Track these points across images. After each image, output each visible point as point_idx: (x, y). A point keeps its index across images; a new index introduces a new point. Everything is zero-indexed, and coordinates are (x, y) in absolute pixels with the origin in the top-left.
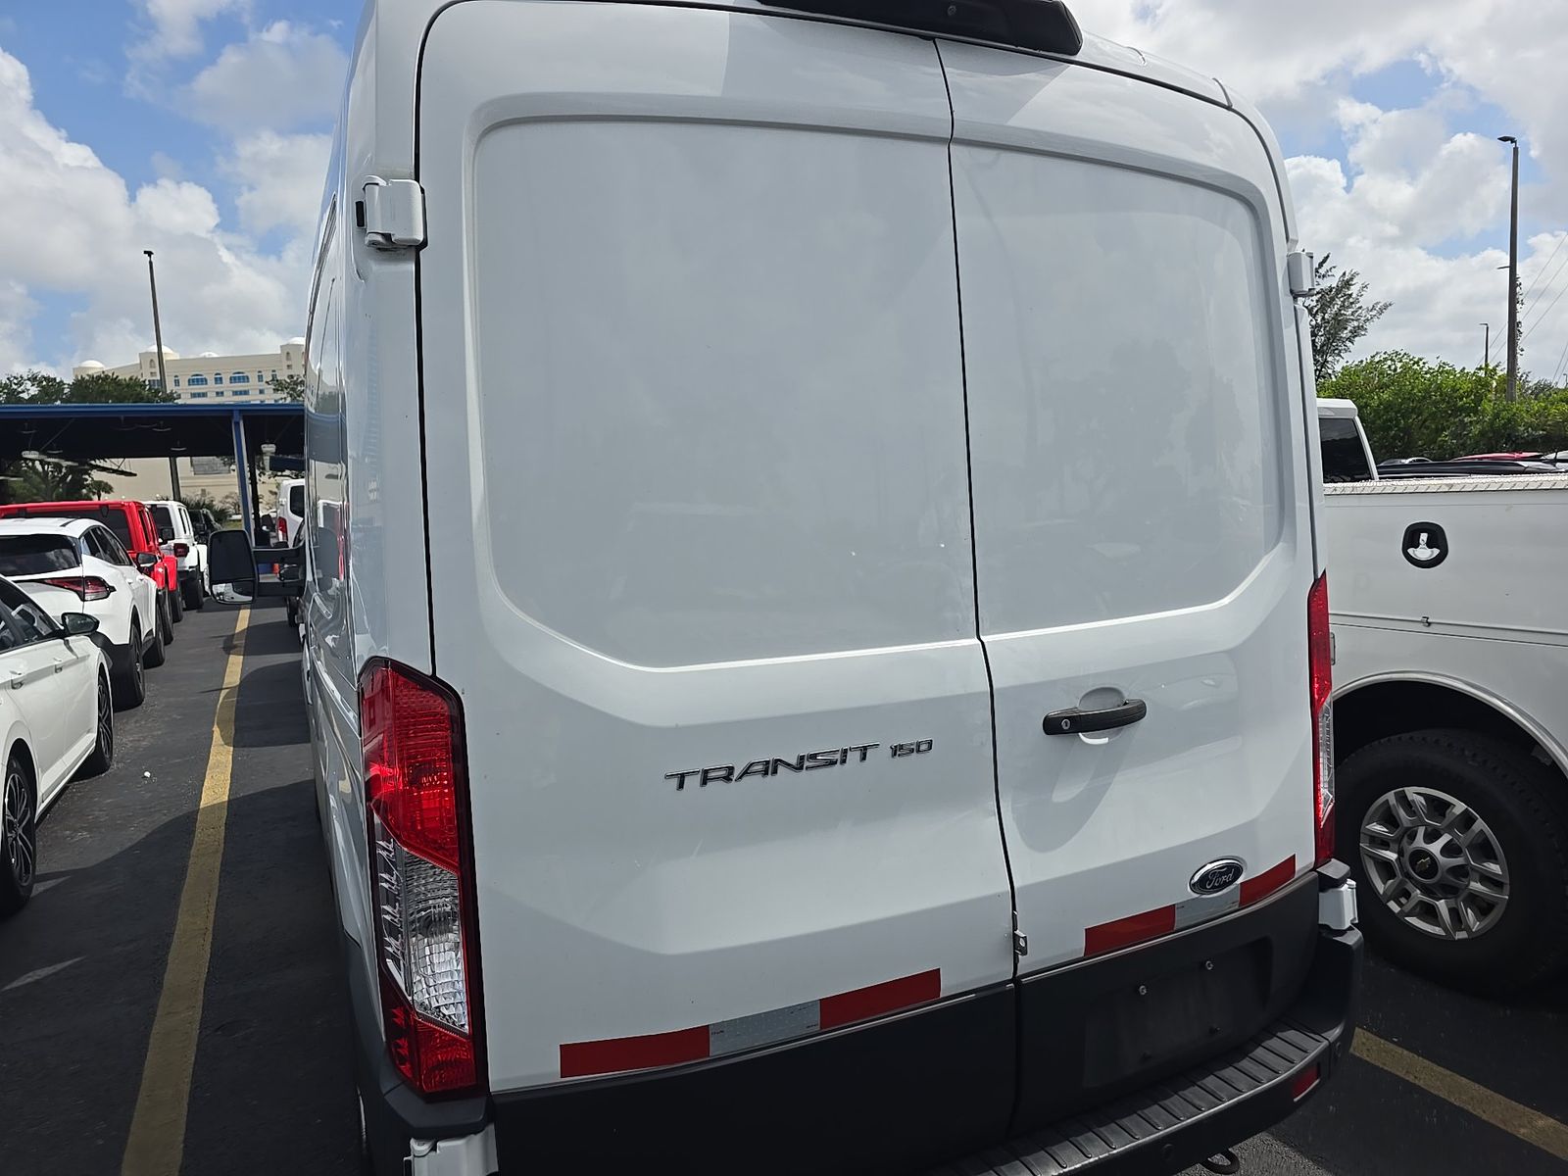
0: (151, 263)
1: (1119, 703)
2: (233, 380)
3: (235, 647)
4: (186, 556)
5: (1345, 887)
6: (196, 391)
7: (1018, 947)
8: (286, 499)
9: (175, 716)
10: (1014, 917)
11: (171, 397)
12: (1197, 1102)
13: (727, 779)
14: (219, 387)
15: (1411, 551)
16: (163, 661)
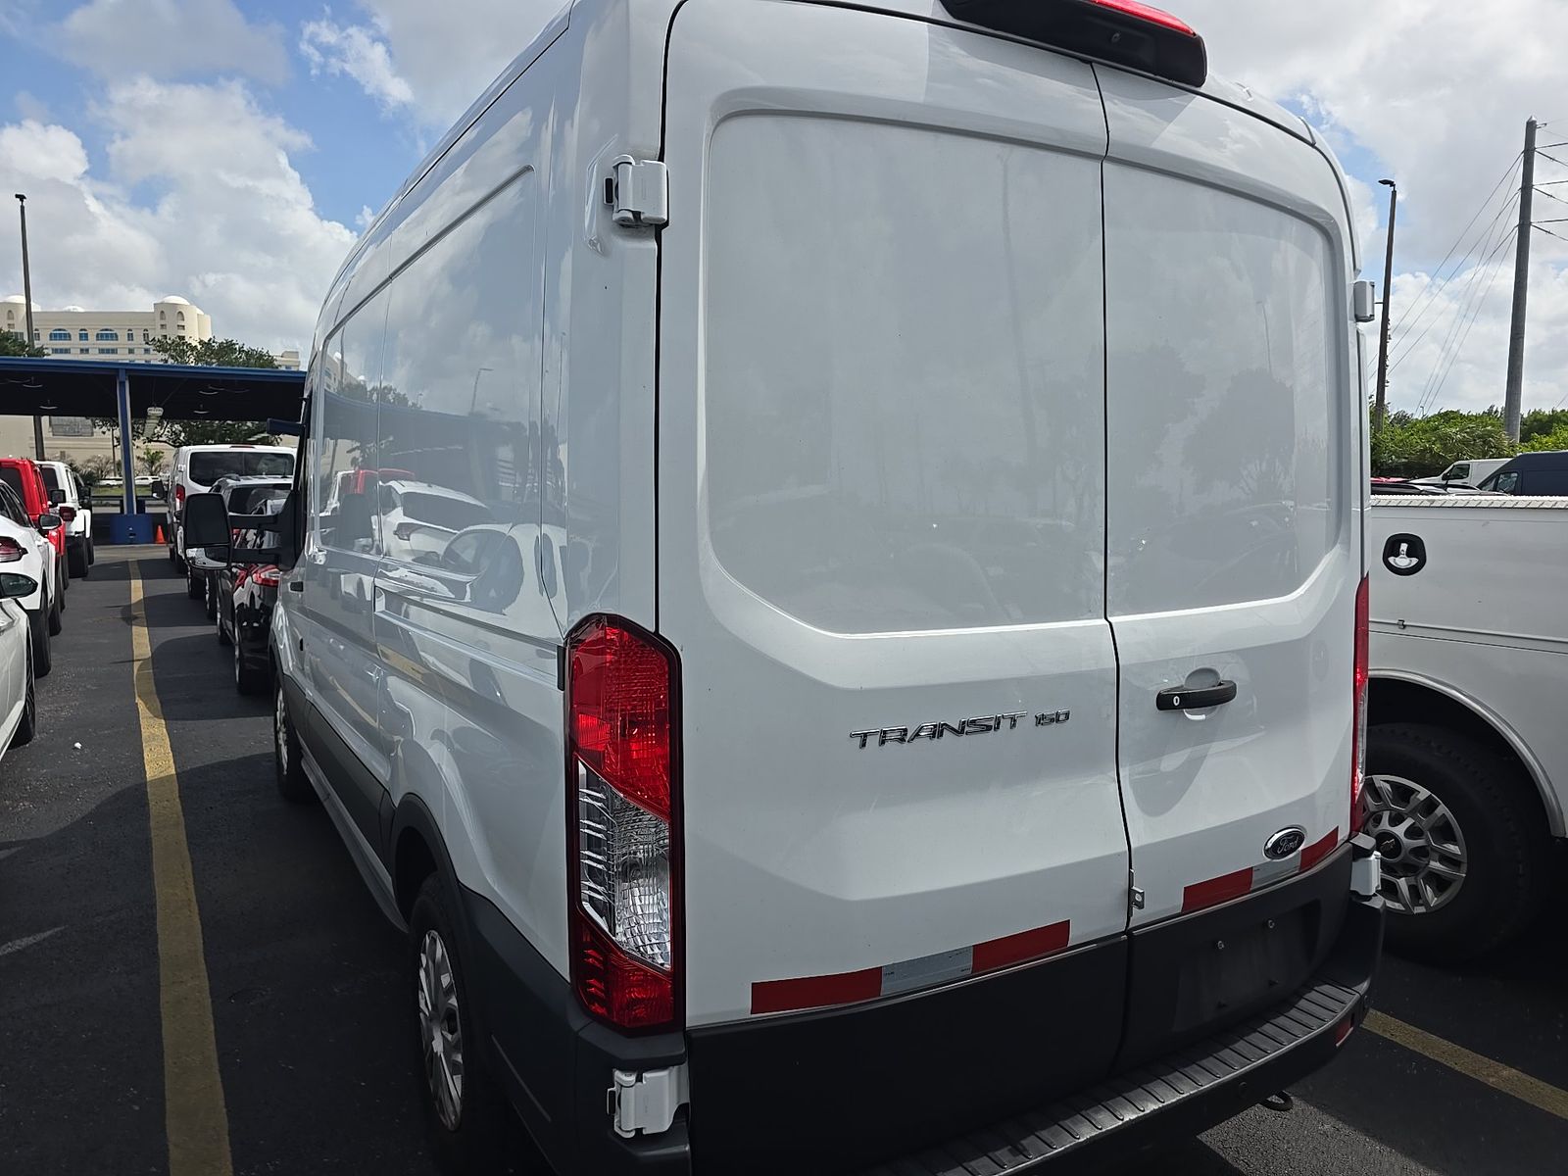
0: (22, 208)
1: (1214, 683)
2: (99, 337)
3: (136, 618)
4: (72, 520)
5: (1373, 857)
6: (62, 347)
7: (1132, 900)
8: (185, 467)
9: (88, 687)
10: (1131, 875)
11: (40, 352)
12: (1263, 1047)
13: (902, 740)
14: (84, 344)
15: (1391, 559)
16: (60, 629)
